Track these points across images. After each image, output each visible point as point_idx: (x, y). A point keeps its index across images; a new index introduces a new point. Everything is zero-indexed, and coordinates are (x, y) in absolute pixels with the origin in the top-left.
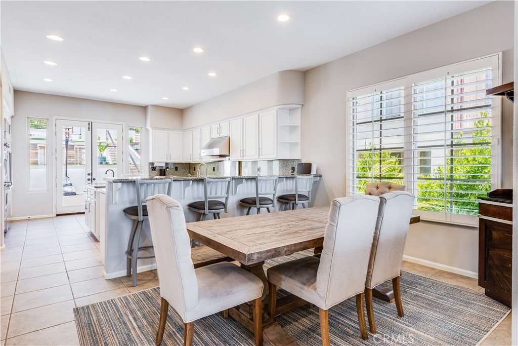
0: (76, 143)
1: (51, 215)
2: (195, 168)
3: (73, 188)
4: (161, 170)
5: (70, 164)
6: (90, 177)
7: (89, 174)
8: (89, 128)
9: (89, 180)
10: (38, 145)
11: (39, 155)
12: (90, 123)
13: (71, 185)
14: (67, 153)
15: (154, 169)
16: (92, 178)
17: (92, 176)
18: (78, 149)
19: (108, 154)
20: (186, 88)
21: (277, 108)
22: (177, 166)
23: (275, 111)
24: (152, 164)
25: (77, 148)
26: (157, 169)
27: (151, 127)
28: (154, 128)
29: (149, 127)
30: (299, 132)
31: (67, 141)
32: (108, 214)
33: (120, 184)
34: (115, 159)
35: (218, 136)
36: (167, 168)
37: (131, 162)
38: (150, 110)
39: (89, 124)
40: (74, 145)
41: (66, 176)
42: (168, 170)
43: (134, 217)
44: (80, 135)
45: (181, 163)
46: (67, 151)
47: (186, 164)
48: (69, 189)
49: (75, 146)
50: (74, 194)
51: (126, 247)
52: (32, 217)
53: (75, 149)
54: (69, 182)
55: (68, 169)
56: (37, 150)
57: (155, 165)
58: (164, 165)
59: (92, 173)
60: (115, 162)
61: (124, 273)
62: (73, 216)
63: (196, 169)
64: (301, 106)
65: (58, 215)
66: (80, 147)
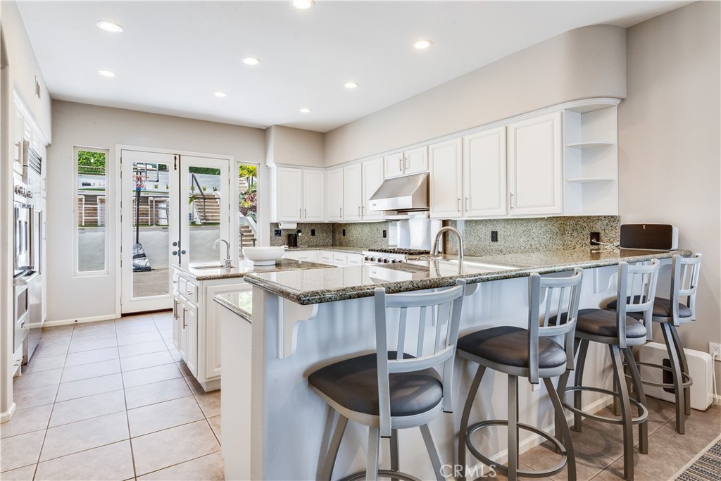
0: (150, 194)
1: (112, 316)
2: (344, 231)
3: (147, 260)
4: (289, 236)
5: (143, 225)
6: (176, 249)
7: (175, 244)
8: (175, 165)
10: (98, 197)
11: (99, 212)
12: (178, 157)
13: (144, 255)
14: (138, 209)
15: (278, 233)
16: (179, 251)
17: (179, 246)
18: (154, 203)
20: (351, 85)
21: (562, 107)
22: (313, 228)
23: (556, 116)
24: (277, 225)
25: (152, 202)
26: (283, 233)
27: (276, 163)
28: (280, 164)
29: (271, 164)
30: (612, 158)
31: (138, 191)
35: (400, 174)
36: (299, 231)
38: (273, 135)
39: (175, 158)
40: (147, 197)
41: (137, 242)
42: (300, 234)
44: (158, 181)
45: (320, 224)
46: (138, 206)
47: (328, 224)
48: (141, 262)
49: (150, 199)
50: (148, 269)
52: (80, 320)
53: (149, 203)
54: (141, 252)
55: (139, 233)
56: (97, 204)
57: (281, 227)
58: (294, 226)
59: (179, 242)
62: (149, 316)
63: (346, 234)
64: (618, 101)
65: (124, 315)
66: (156, 199)
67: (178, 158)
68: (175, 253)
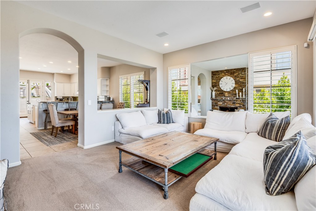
4: (60, 99)
6: (28, 102)
7: (27, 101)
9: (27, 103)
15: (57, 99)
19: (35, 92)
20: (69, 69)
21: (101, 79)
22: (68, 98)
24: (57, 97)
26: (58, 99)
28: (57, 82)
29: (55, 82)
30: (108, 87)
32: (39, 111)
33: (42, 103)
34: (39, 94)
36: (63, 99)
37: (47, 96)
38: (55, 75)
39: (28, 81)
43: (46, 112)
51: (44, 121)
58: (62, 97)
60: (38, 96)
61: (43, 128)
64: (109, 79)
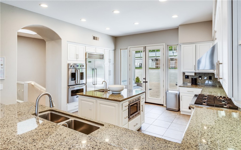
8: (144, 50)
15: (187, 77)
16: (145, 81)
17: (145, 80)
26: (190, 78)
36: (200, 77)
58: (193, 74)
67: (145, 48)
68: (144, 82)
